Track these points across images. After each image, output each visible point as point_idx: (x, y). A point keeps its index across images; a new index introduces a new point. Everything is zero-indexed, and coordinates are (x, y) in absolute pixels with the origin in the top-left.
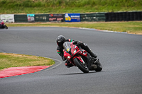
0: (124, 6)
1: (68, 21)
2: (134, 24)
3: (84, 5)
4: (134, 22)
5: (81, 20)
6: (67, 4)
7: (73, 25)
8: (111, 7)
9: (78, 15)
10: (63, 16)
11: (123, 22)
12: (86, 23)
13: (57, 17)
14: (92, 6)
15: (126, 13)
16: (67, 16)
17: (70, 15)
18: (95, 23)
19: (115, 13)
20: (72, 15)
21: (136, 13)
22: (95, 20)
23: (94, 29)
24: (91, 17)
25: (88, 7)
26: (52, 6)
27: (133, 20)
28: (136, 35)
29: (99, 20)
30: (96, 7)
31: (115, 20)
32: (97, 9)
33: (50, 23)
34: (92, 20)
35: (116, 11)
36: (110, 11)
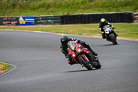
0: (80, 8)
1: (23, 25)
2: (90, 27)
3: (39, 7)
4: (90, 25)
5: (36, 23)
6: (21, 7)
7: (27, 29)
8: (66, 10)
9: (32, 18)
10: (17, 19)
11: (79, 25)
12: (41, 26)
13: (11, 21)
14: (47, 9)
15: (81, 15)
16: (21, 19)
17: (24, 18)
18: (50, 26)
19: (70, 16)
20: (26, 18)
21: (92, 15)
22: (50, 23)
23: (49, 33)
24: (46, 20)
25: (43, 9)
26: (6, 9)
27: (89, 23)
28: (92, 38)
29: (55, 23)
30: (51, 9)
31: (70, 23)
32: (52, 11)
33: (4, 26)
34: (47, 23)
35: (72, 13)
36: (66, 14)
